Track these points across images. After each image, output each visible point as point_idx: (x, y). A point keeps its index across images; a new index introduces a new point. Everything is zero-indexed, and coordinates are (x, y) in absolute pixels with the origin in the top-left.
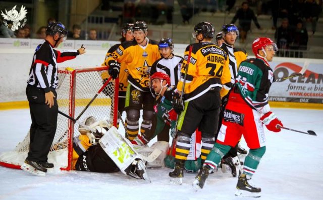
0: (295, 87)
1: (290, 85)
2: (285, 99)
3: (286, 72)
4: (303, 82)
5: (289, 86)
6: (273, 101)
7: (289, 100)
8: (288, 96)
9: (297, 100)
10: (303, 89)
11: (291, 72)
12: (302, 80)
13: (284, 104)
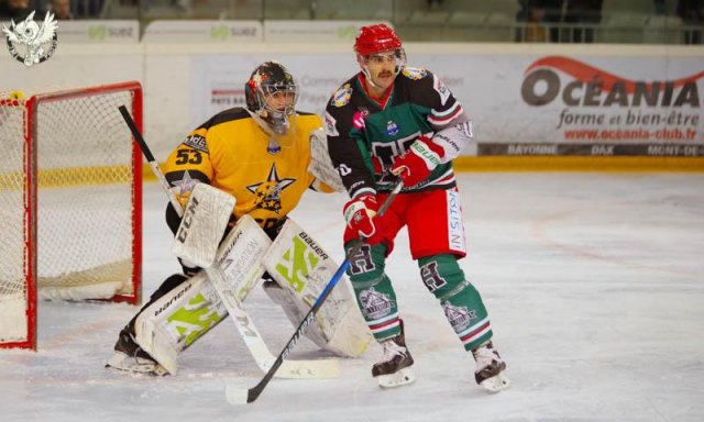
0: (584, 118)
1: (566, 114)
2: (553, 150)
3: (553, 81)
4: (597, 103)
5: (562, 115)
6: (523, 154)
7: (564, 150)
8: (562, 140)
9: (585, 150)
10: (599, 122)
11: (565, 79)
12: (595, 98)
13: (552, 160)
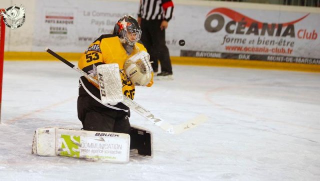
0: (236, 40)
1: (227, 37)
2: (219, 55)
3: (221, 20)
4: (243, 33)
5: (225, 38)
6: (204, 57)
7: (225, 56)
8: (224, 51)
9: (235, 56)
10: (243, 42)
11: (227, 20)
12: (242, 30)
13: (218, 60)
